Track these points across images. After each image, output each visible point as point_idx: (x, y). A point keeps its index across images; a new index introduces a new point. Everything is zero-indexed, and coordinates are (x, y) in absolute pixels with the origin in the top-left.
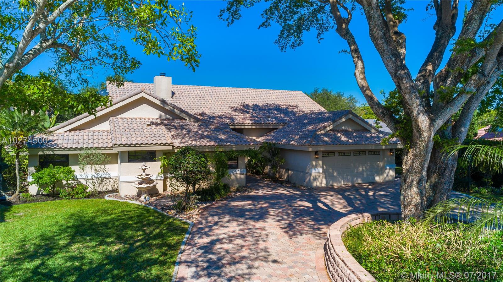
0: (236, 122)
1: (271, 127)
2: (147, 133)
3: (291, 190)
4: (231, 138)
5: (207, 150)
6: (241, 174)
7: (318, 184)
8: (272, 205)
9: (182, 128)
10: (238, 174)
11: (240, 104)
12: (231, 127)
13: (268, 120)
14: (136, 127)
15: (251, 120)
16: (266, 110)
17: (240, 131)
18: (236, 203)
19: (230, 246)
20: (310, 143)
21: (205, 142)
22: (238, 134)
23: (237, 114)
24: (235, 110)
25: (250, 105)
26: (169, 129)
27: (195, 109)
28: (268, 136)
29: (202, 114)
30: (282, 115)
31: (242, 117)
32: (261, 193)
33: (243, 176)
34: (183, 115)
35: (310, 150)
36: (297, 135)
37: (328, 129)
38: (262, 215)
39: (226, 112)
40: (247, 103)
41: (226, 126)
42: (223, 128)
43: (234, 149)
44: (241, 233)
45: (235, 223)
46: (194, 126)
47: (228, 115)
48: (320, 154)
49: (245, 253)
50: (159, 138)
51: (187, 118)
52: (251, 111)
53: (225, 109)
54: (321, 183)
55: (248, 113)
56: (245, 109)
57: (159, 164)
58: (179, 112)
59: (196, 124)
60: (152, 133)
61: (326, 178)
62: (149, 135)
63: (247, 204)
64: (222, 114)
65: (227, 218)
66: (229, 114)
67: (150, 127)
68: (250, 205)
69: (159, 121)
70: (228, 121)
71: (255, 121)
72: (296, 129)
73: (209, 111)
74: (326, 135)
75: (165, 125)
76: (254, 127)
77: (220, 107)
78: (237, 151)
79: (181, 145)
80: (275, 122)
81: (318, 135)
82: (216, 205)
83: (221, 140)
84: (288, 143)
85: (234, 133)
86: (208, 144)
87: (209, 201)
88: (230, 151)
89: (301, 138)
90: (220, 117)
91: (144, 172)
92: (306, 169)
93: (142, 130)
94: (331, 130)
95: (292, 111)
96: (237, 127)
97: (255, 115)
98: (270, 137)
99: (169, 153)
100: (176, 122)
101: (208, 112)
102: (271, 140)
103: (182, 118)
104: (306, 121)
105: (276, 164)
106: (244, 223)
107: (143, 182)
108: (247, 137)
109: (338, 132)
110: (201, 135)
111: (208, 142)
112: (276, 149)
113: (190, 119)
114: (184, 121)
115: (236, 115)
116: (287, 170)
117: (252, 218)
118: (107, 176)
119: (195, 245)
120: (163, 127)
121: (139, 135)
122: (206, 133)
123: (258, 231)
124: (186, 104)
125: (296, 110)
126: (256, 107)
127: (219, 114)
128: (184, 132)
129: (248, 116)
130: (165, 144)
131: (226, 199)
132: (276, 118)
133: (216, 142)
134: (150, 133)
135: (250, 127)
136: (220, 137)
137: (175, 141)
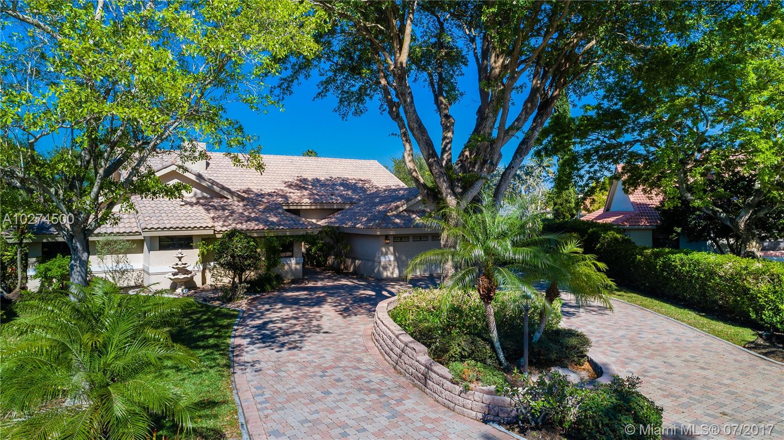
0: (290, 200)
1: (335, 207)
2: (182, 215)
3: (356, 281)
4: (284, 220)
5: (255, 235)
6: (297, 263)
7: (389, 274)
8: (331, 295)
9: (224, 209)
10: (294, 264)
11: (296, 178)
12: (285, 208)
13: (332, 199)
14: (167, 208)
15: (309, 198)
16: (329, 185)
17: (297, 212)
18: (290, 294)
19: (284, 325)
20: (378, 225)
21: (253, 225)
22: (294, 216)
23: (292, 191)
24: (290, 186)
25: (310, 179)
26: (207, 210)
27: (237, 184)
28: (331, 218)
29: (248, 191)
30: (350, 193)
31: (299, 194)
32: (319, 284)
33: (298, 267)
34: (225, 193)
35: (378, 233)
36: (365, 217)
37: (401, 209)
38: (319, 302)
39: (279, 188)
40: (305, 176)
41: (278, 206)
42: (273, 208)
43: (288, 234)
44: (295, 316)
45: (288, 309)
46: (238, 206)
47: (281, 193)
48: (392, 238)
49: (298, 328)
50: (197, 221)
51: (229, 197)
52: (310, 187)
53: (276, 185)
54: (392, 273)
55: (306, 189)
56: (301, 184)
57: (197, 251)
58: (218, 189)
59: (241, 204)
60: (188, 214)
61: (398, 267)
62: (184, 218)
63: (302, 294)
64: (273, 191)
65: (280, 306)
66: (282, 190)
67: (184, 208)
68: (306, 295)
69: (194, 200)
70: (280, 199)
71: (315, 199)
72: (365, 209)
73: (256, 187)
74: (398, 216)
75: (203, 205)
76: (313, 207)
77: (270, 182)
78: (292, 236)
79: (224, 229)
80: (340, 200)
81: (388, 216)
82: (267, 296)
83: (273, 223)
84: (354, 227)
85: (288, 214)
86: (256, 228)
87: (258, 292)
88: (284, 236)
89: (369, 220)
90: (270, 195)
91: (180, 260)
92: (375, 256)
93: (174, 211)
94: (405, 210)
95: (363, 187)
96: (291, 207)
97: (315, 192)
98: (333, 220)
99: (209, 238)
100: (216, 202)
101: (255, 189)
102: (335, 223)
103: (223, 197)
104: (377, 200)
105: (341, 253)
106: (298, 309)
107: (179, 272)
108: (303, 219)
109: (414, 212)
110: (248, 217)
111: (256, 225)
112: (340, 233)
113: (232, 198)
114: (225, 200)
115: (290, 193)
116: (354, 259)
117: (308, 305)
118: (129, 268)
119: (247, 325)
120: (201, 208)
121: (172, 218)
122: (253, 215)
123: (313, 314)
124: (225, 178)
125: (367, 185)
126: (316, 182)
127: (270, 191)
128: (227, 213)
129: (306, 193)
130: (204, 228)
131: (279, 291)
132: (341, 196)
133: (266, 225)
134: (186, 215)
135: (308, 207)
136: (271, 219)
137: (216, 224)
